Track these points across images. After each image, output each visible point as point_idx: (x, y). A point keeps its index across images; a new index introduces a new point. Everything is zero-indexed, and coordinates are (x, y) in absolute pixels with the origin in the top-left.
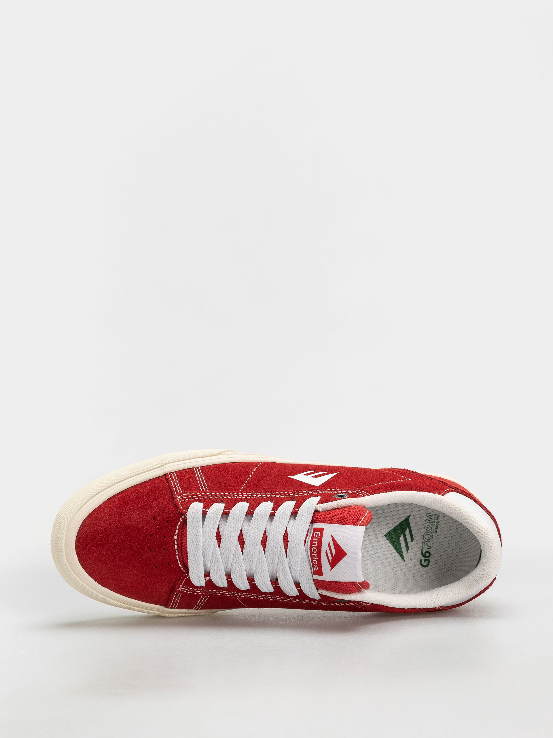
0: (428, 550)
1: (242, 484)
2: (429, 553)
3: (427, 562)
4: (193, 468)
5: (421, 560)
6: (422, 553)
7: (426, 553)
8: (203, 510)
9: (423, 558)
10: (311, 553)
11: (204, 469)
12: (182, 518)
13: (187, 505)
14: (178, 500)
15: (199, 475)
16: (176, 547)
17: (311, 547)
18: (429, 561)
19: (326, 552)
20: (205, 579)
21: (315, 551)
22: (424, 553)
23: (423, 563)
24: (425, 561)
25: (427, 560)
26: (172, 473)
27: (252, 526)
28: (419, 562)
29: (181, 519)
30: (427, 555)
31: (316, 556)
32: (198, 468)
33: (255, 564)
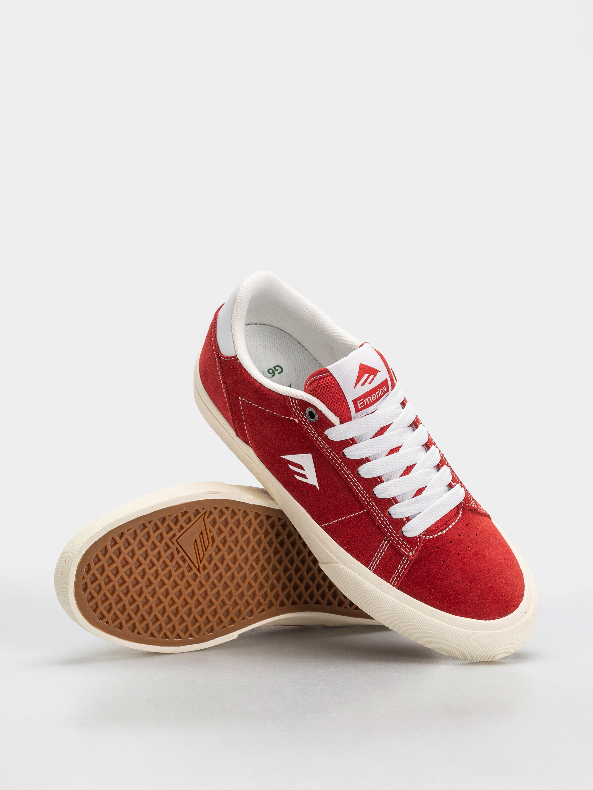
0: (267, 373)
1: (357, 516)
2: (268, 371)
3: (277, 368)
4: (373, 572)
5: (279, 373)
6: (273, 376)
7: (271, 374)
8: (408, 522)
9: (276, 372)
10: (377, 400)
11: (366, 563)
12: (425, 537)
13: (412, 541)
14: (414, 552)
15: (376, 561)
16: (450, 527)
17: (374, 402)
18: (274, 367)
19: (370, 383)
20: (455, 485)
21: (374, 396)
22: (272, 374)
23: (280, 370)
24: (277, 370)
25: (275, 369)
26: (392, 584)
27: (392, 469)
28: (281, 374)
29: (427, 538)
30: (271, 371)
31: (378, 392)
32: (370, 569)
33: (415, 447)
